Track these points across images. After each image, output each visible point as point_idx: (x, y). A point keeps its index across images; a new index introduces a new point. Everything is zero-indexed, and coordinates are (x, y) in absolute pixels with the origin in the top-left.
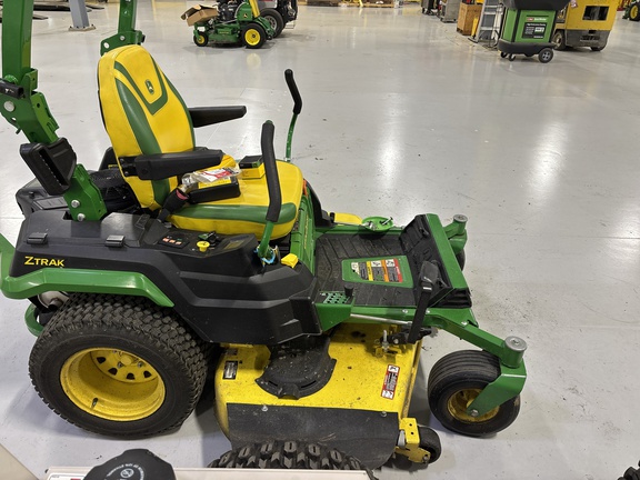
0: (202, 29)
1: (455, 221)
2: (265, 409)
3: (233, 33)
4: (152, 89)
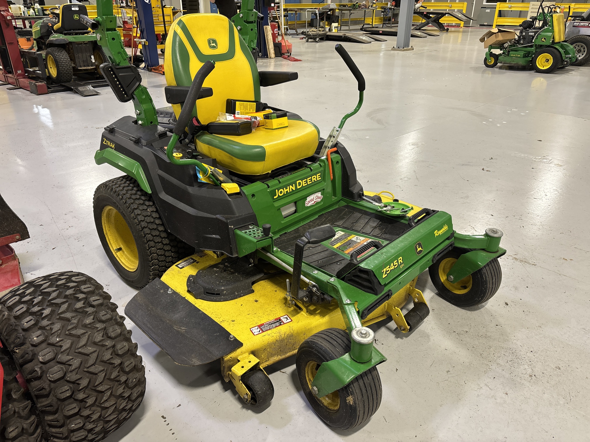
0: (497, 52)
1: (486, 235)
2: (170, 292)
3: (525, 56)
4: (215, 45)
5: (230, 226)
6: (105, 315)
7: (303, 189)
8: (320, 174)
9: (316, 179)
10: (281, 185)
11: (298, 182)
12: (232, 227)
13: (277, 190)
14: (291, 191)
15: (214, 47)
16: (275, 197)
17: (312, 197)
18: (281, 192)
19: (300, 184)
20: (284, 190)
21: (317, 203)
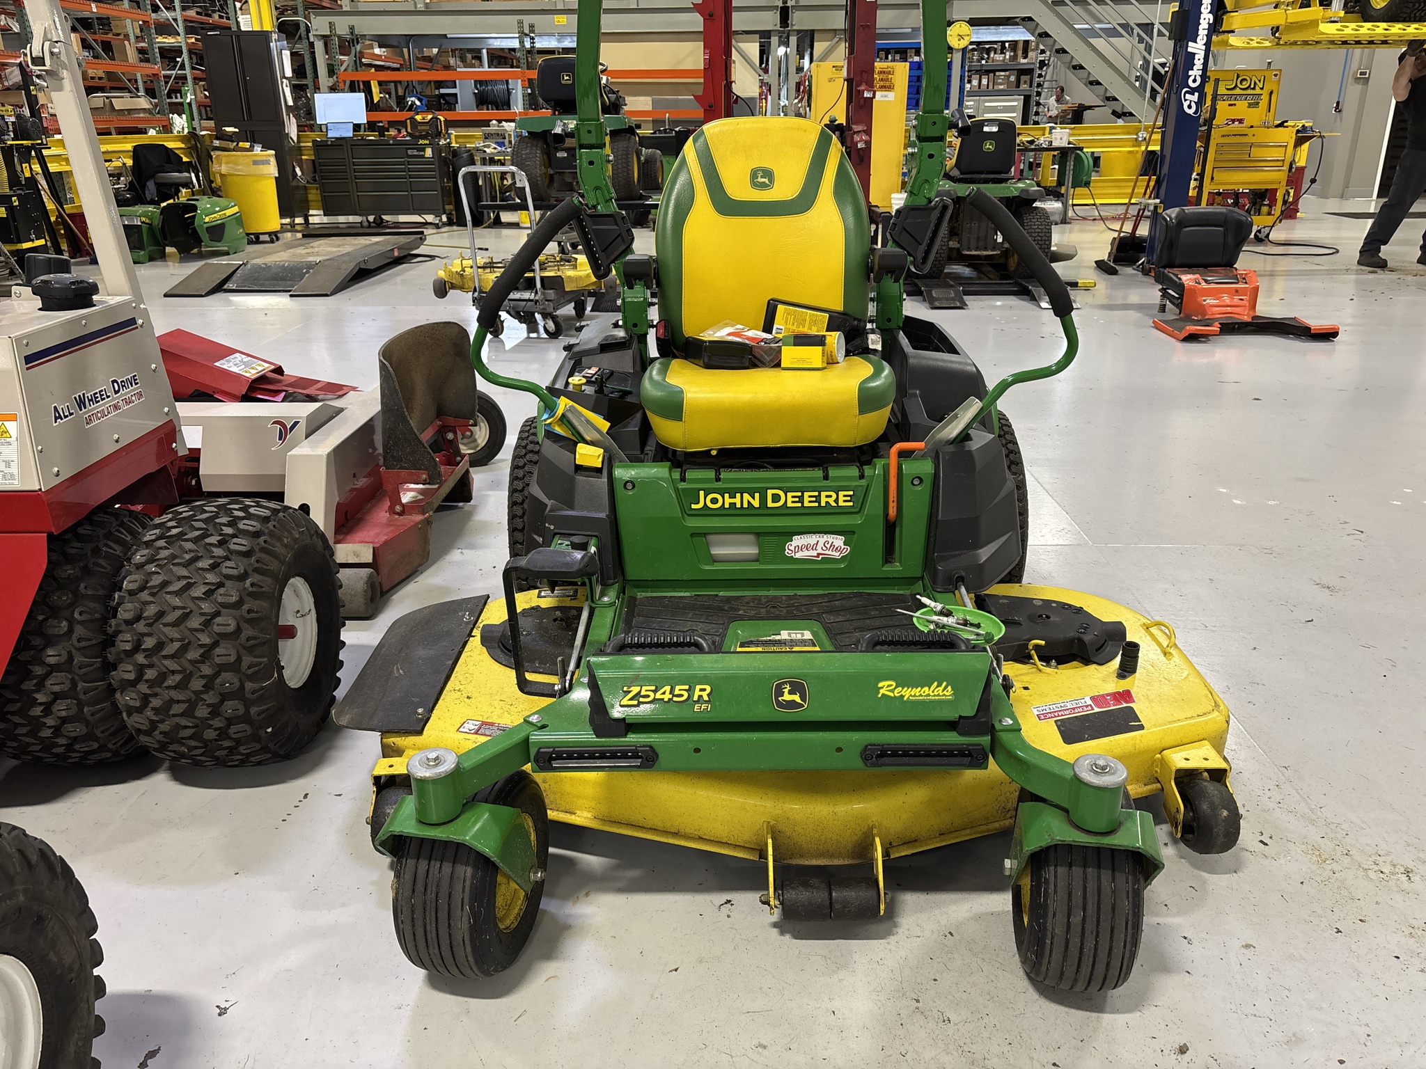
4: (767, 182)
5: (547, 525)
6: (233, 568)
7: (785, 512)
8: (851, 493)
9: (836, 501)
10: (719, 485)
11: (770, 492)
12: (552, 527)
13: (702, 493)
14: (745, 505)
15: (763, 186)
16: (693, 506)
17: (811, 539)
18: (714, 501)
19: (776, 498)
20: (723, 498)
21: (827, 560)
